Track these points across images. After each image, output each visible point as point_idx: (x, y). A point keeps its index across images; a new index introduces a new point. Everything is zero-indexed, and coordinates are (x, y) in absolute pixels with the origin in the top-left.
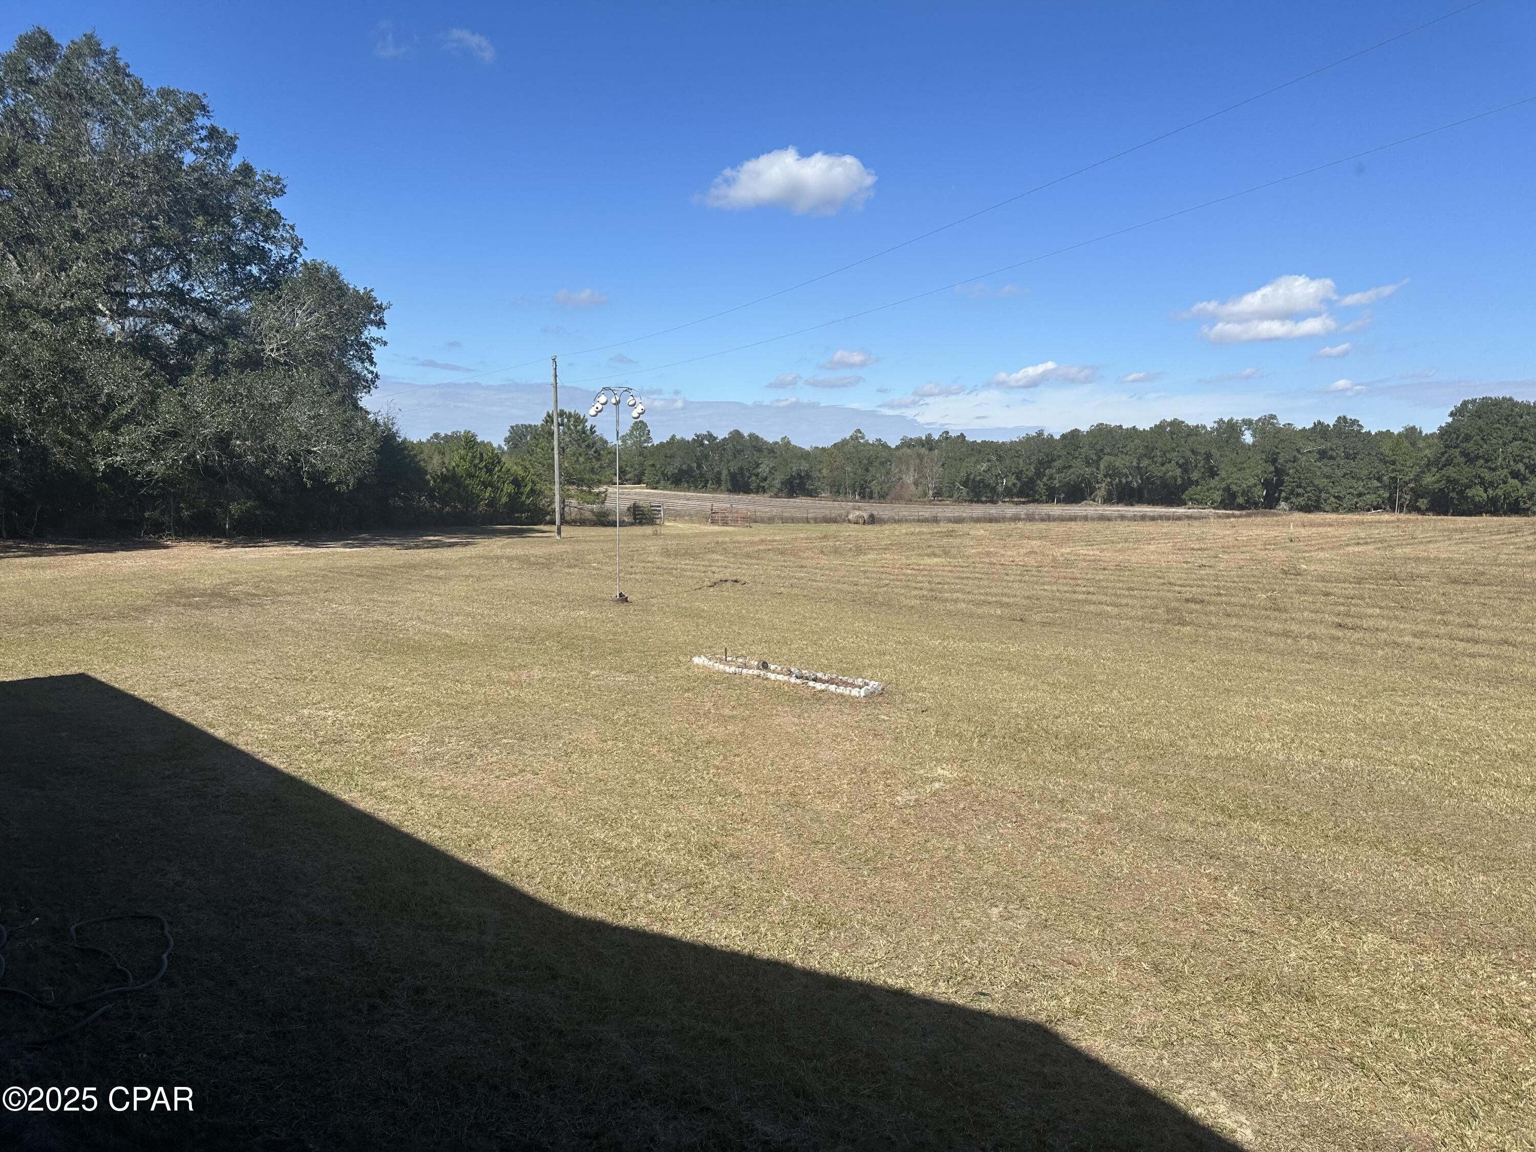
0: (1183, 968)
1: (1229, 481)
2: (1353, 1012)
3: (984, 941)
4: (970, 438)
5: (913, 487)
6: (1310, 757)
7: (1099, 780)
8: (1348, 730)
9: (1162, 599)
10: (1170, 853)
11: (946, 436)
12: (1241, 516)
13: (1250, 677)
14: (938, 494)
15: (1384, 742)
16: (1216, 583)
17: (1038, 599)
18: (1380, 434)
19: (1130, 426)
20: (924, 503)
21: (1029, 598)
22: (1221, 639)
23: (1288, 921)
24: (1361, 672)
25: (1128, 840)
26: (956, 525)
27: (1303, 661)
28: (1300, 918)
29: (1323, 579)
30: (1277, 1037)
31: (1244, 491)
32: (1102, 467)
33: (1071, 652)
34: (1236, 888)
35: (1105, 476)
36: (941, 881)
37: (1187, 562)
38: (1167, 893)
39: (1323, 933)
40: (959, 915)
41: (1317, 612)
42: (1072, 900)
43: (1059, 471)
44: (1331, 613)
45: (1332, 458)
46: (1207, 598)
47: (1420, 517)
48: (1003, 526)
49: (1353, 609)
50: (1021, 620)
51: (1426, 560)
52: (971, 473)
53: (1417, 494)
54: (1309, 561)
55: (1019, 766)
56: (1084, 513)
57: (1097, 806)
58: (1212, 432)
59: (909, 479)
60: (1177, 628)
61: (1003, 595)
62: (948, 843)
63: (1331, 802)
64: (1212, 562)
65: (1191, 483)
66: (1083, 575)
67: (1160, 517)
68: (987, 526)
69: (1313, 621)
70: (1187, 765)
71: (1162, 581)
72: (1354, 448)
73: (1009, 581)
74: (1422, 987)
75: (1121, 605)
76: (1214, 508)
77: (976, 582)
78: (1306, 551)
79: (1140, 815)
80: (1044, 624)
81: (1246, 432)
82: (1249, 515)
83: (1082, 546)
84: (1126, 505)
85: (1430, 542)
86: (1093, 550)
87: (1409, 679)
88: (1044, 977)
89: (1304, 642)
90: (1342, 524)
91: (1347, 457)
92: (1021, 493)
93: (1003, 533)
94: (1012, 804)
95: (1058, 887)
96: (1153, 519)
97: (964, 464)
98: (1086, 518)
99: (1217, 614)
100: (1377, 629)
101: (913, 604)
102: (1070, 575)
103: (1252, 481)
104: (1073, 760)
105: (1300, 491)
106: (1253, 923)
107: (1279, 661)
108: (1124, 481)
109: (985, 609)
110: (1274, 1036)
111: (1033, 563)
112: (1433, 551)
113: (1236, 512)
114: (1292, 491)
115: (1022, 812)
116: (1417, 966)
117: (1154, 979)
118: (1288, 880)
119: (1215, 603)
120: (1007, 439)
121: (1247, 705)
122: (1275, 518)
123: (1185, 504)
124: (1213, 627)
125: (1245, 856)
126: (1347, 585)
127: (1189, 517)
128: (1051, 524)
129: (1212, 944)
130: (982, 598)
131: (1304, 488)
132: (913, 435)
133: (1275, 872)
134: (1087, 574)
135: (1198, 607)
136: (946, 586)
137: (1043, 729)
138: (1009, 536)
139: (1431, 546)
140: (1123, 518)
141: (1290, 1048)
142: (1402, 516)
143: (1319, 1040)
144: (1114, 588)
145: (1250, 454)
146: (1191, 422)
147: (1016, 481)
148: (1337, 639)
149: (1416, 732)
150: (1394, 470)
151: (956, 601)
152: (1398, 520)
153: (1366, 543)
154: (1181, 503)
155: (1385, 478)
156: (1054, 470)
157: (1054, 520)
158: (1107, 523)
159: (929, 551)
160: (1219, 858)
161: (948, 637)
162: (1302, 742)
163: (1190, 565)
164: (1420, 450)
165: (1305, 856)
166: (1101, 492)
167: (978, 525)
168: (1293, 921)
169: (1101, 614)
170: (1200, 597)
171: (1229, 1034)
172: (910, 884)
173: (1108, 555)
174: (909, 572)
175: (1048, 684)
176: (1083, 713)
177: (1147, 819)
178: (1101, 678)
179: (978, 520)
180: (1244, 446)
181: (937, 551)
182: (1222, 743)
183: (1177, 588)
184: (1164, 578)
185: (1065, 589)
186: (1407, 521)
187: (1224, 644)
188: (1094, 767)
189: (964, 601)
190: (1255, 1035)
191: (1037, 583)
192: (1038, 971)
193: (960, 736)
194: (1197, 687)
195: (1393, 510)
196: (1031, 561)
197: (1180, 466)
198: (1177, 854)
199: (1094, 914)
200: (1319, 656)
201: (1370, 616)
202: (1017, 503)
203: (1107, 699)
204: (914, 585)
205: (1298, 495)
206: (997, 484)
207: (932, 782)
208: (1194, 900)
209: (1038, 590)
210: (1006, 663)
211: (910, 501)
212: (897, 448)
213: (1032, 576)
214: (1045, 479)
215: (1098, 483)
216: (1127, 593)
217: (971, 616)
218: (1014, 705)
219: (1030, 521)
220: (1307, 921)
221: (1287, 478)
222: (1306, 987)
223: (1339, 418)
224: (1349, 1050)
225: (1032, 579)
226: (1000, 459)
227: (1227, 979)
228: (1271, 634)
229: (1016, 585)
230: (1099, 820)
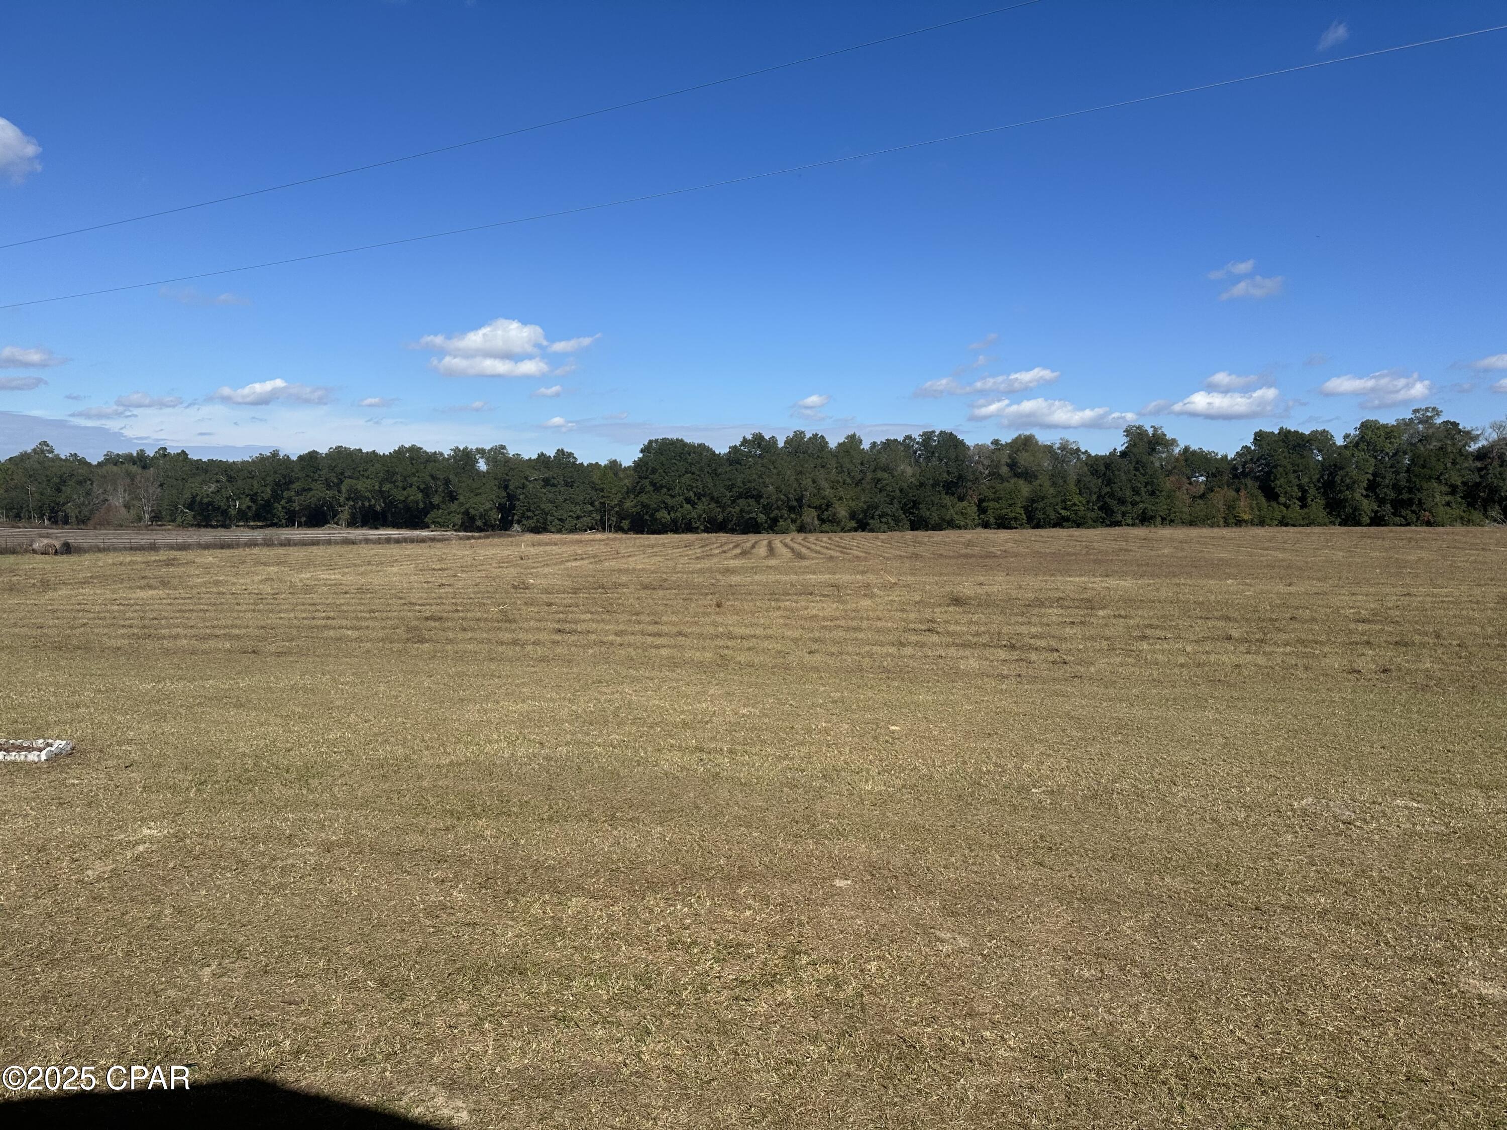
0: (409, 975)
1: (468, 505)
2: (556, 973)
3: (192, 1008)
4: (193, 456)
5: (123, 511)
6: (531, 751)
7: (331, 808)
8: (563, 721)
9: (403, 619)
10: (399, 866)
11: (163, 453)
12: (479, 538)
13: (483, 685)
14: (157, 518)
15: (591, 728)
16: (453, 601)
17: (272, 628)
18: (590, 465)
19: (370, 450)
20: (140, 529)
21: (263, 627)
22: (457, 653)
23: (506, 905)
24: (575, 670)
25: (357, 863)
26: (179, 553)
27: (528, 666)
28: (516, 900)
29: (547, 591)
30: (493, 1016)
31: (481, 513)
32: (344, 489)
33: (308, 680)
34: (461, 886)
35: (348, 499)
36: (142, 954)
37: (428, 582)
38: (395, 906)
39: (536, 910)
40: (163, 987)
41: (540, 621)
42: (297, 937)
43: (298, 493)
44: (553, 620)
45: (554, 485)
46: (445, 615)
47: (624, 536)
48: (236, 552)
49: (570, 616)
50: (254, 652)
51: (627, 571)
52: (197, 495)
53: (621, 516)
54: (536, 576)
55: (243, 809)
56: (328, 537)
57: (327, 834)
58: (448, 459)
59: (118, 500)
60: (416, 646)
61: (233, 626)
62: (152, 909)
63: (546, 788)
64: (452, 581)
65: (433, 507)
66: (323, 600)
67: (405, 540)
68: (218, 552)
69: (537, 629)
70: (420, 777)
71: (403, 601)
72: (571, 477)
73: (240, 611)
74: (613, 934)
75: (361, 628)
76: (455, 531)
77: (201, 614)
78: (534, 568)
79: (371, 835)
80: (279, 654)
81: (480, 460)
82: (487, 537)
83: (324, 570)
84: (371, 528)
85: (629, 556)
86: (334, 574)
87: (612, 671)
88: (261, 1026)
89: (529, 648)
90: (564, 543)
91: (566, 484)
92: (257, 517)
93: (235, 559)
94: (233, 852)
95: (281, 928)
96: (397, 541)
97: (188, 485)
98: (329, 542)
99: (454, 629)
100: (589, 632)
101: (119, 645)
102: (310, 601)
103: (488, 505)
104: (305, 792)
105: (529, 514)
106: (476, 915)
107: (508, 668)
108: (367, 504)
109: (212, 643)
110: (490, 1015)
111: (269, 590)
112: (631, 563)
113: (476, 534)
114: (523, 514)
115: (244, 858)
116: (609, 916)
117: (379, 995)
118: (508, 867)
119: (452, 619)
120: (238, 459)
121: (479, 712)
122: (510, 539)
123: (428, 527)
124: (450, 641)
125: (471, 852)
126: (566, 595)
127: (433, 540)
128: (291, 548)
129: (437, 944)
130: (208, 631)
131: (533, 512)
132: (122, 451)
133: (496, 862)
134: (327, 599)
135: (437, 624)
136: (163, 622)
137: (273, 765)
138: (244, 562)
139: (630, 559)
140: (367, 541)
141: (504, 1022)
142: (612, 535)
143: (528, 1006)
144: (355, 611)
145: (484, 481)
146: (429, 448)
147: (250, 504)
148: (556, 643)
149: (616, 715)
150: (603, 497)
151: (176, 637)
152: (608, 539)
153: (582, 559)
154: (425, 526)
155: (596, 503)
156: (293, 493)
157: (295, 545)
158: (351, 546)
159: (143, 582)
160: (446, 861)
161: (164, 679)
162: (525, 738)
163: (430, 585)
164: (621, 479)
165: (523, 842)
166: (345, 515)
167: (206, 552)
168: (511, 904)
169: (341, 639)
170: (439, 614)
171: (450, 1026)
172: (100, 968)
173: (350, 579)
174: (116, 608)
175: (282, 717)
176: (318, 742)
177: (378, 837)
178: (338, 703)
179: (207, 547)
180: (479, 473)
181: (152, 582)
182: (455, 750)
183: (417, 608)
184: (405, 598)
185: (304, 615)
186: (614, 539)
187: (460, 657)
188: (326, 796)
189: (185, 636)
190: (473, 1020)
191: (272, 611)
192: (256, 1022)
193: (174, 789)
194: (434, 700)
195: (604, 529)
196: (267, 589)
197: (422, 491)
198: (407, 865)
199: (320, 945)
200: (543, 659)
201: (584, 621)
202: (253, 528)
203: (344, 724)
204: (122, 622)
205: (529, 518)
206: (229, 507)
207: (134, 846)
208: (422, 906)
209: (273, 619)
210: (234, 700)
211: (120, 526)
212: (100, 464)
213: (268, 604)
214: (283, 502)
215: (340, 506)
216: (368, 615)
217: (194, 653)
218: (242, 744)
219: (268, 546)
220: (523, 900)
221: (517, 503)
222: (519, 962)
223: (558, 450)
224: (553, 1008)
225: (266, 607)
226: (230, 479)
227: (449, 975)
228: (502, 643)
229: (249, 615)
230: (328, 847)
